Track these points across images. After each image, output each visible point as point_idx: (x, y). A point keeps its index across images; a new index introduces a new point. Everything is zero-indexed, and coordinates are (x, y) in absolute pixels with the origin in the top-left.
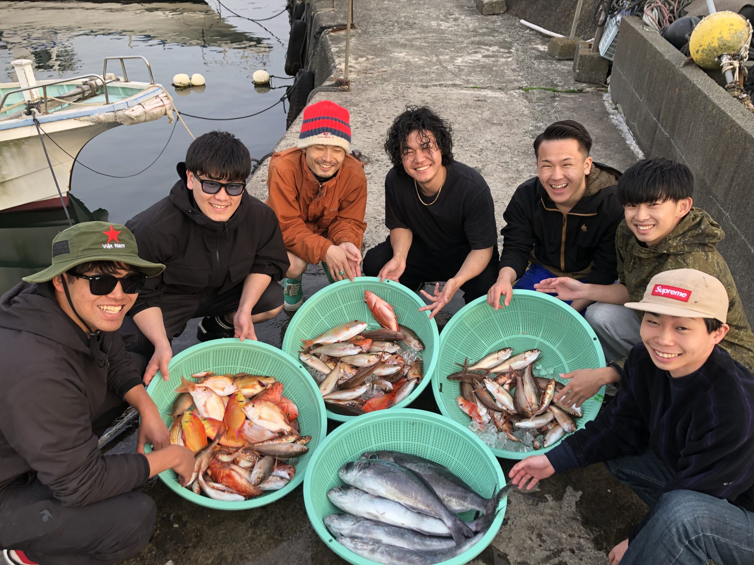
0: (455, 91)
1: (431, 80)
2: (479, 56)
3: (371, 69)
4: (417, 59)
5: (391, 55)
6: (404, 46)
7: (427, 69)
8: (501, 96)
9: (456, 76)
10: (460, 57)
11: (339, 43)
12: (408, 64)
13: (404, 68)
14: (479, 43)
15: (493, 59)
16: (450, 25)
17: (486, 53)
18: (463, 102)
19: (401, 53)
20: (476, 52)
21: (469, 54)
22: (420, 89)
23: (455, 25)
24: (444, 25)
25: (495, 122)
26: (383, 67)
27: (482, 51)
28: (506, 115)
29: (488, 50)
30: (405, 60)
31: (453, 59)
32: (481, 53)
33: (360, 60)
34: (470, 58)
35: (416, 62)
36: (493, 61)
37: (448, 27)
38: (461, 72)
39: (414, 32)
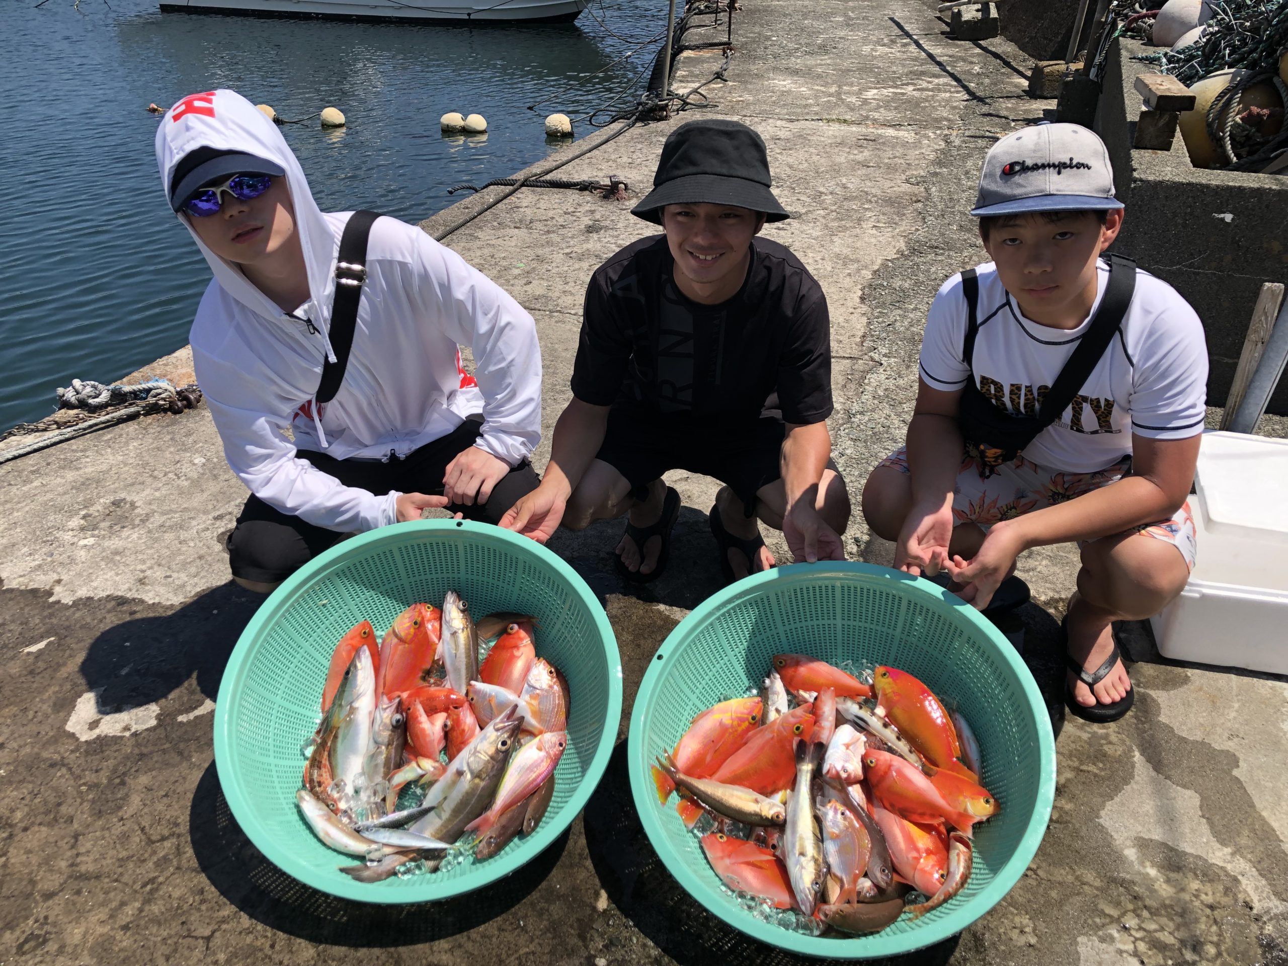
0: (835, 126)
1: (808, 113)
2: (911, 88)
4: (803, 89)
5: (766, 82)
6: (795, 72)
7: (811, 101)
8: (906, 135)
9: (852, 110)
10: (877, 88)
11: (694, 66)
13: (774, 99)
14: (923, 73)
15: (931, 93)
16: (893, 51)
17: (925, 85)
18: (838, 140)
20: (907, 84)
22: (779, 123)
24: (881, 50)
25: (871, 164)
26: (740, 96)
28: (895, 157)
29: (929, 82)
31: (860, 91)
36: (928, 96)
37: (887, 54)
38: (864, 107)
39: (825, 57)
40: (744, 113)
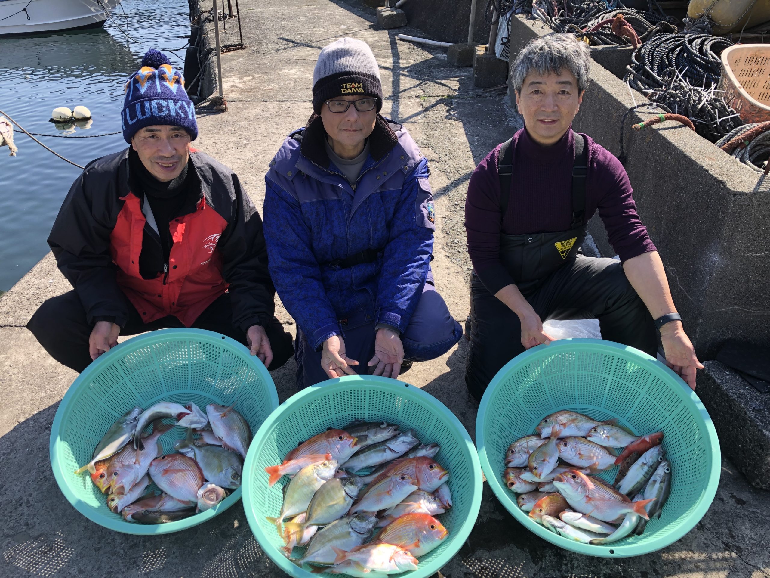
3: (256, 88)
5: (280, 72)
6: (296, 62)
12: (296, 80)
13: (292, 85)
19: (292, 69)
26: (269, 85)
30: (295, 76)
33: (245, 79)
40: (278, 99)
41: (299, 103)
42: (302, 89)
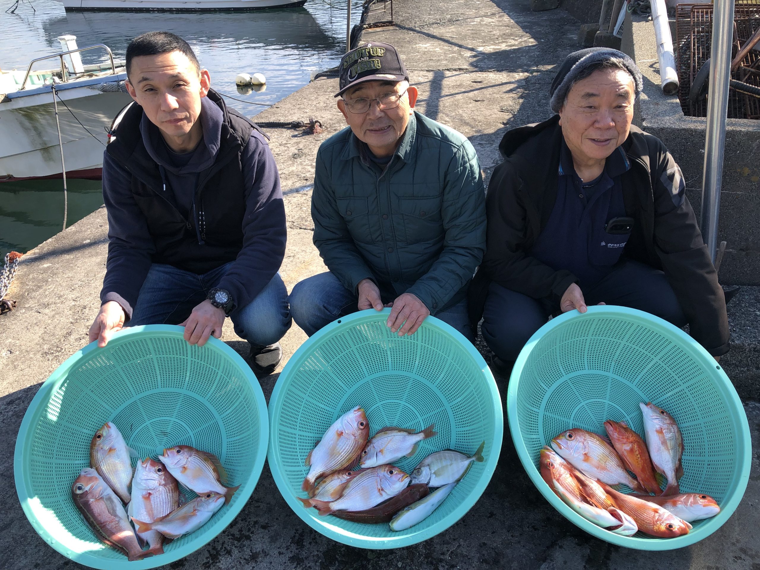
4: (437, 49)
5: (414, 46)
7: (442, 57)
8: (501, 77)
9: (468, 62)
12: (426, 53)
13: (419, 57)
18: (458, 83)
19: (426, 44)
21: (495, 44)
23: (497, 21)
24: (486, 20)
27: (510, 40)
30: (425, 50)
32: (507, 42)
34: (492, 47)
35: (435, 52)
37: (490, 23)
39: (452, 27)
41: (416, 72)
42: (425, 61)
